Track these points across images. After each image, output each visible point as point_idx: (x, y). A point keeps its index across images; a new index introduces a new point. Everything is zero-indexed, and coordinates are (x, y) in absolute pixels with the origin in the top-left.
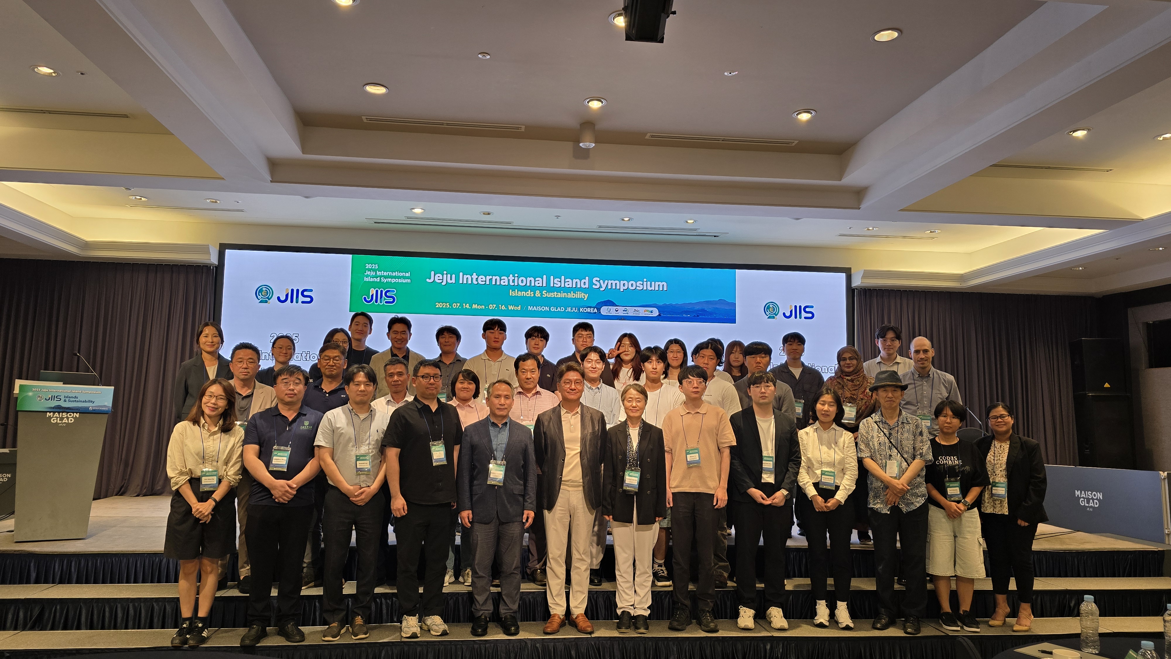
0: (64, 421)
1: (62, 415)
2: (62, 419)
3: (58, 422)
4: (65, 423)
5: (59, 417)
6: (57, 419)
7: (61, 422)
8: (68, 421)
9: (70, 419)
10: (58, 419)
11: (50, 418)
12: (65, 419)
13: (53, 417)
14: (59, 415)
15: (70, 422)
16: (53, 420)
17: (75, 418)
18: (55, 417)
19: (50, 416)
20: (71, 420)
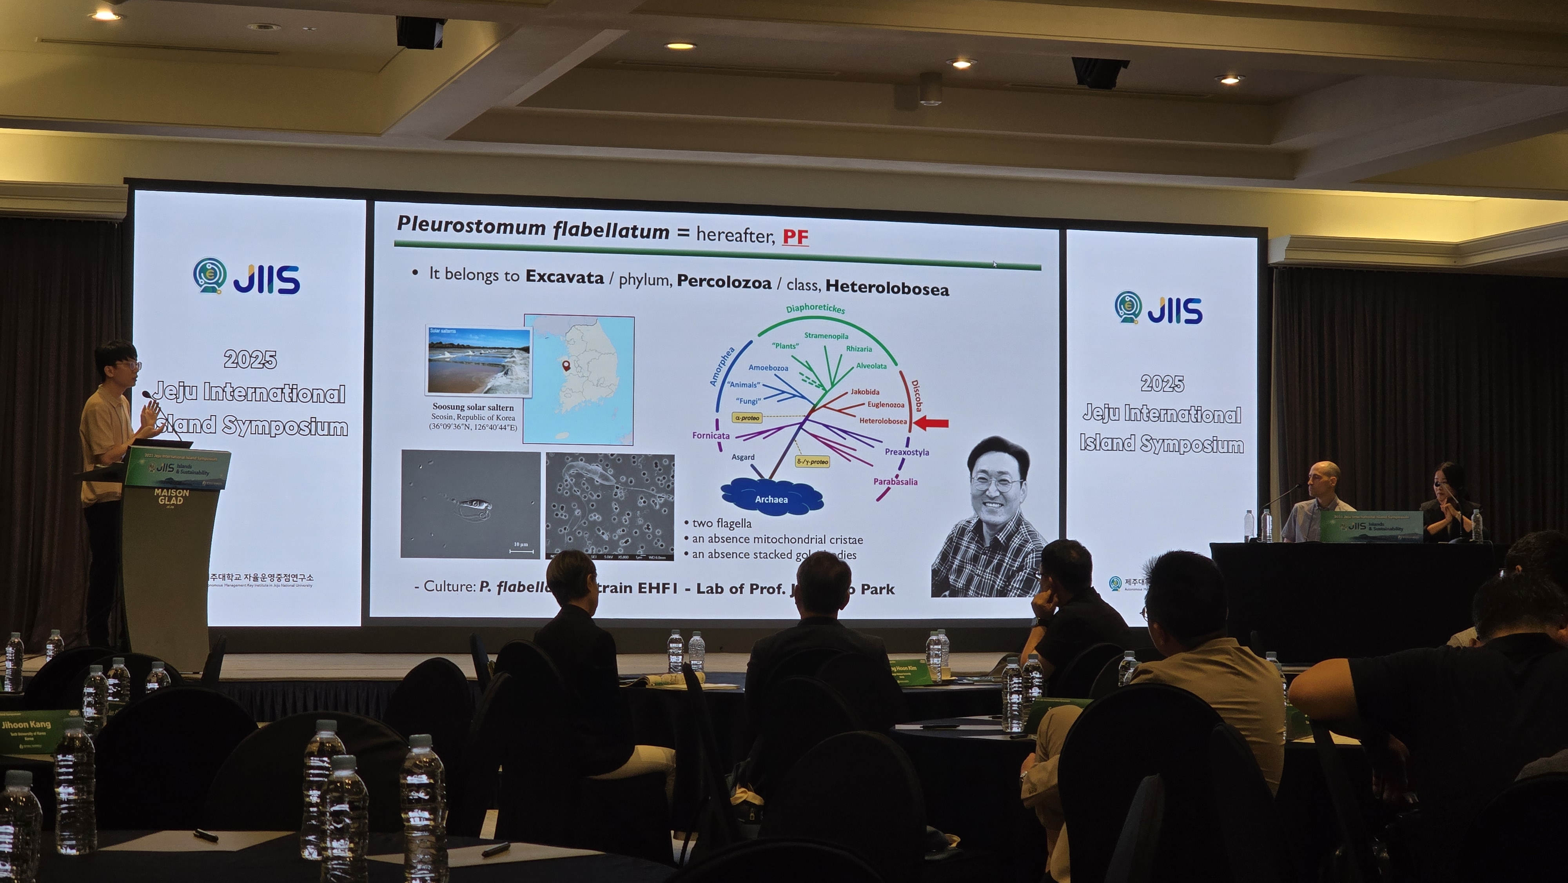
0: (173, 501)
1: (171, 493)
2: (170, 499)
3: (166, 503)
4: (173, 504)
5: (168, 496)
6: (165, 499)
7: (169, 503)
8: (177, 502)
9: (179, 498)
10: (167, 498)
11: (158, 496)
12: (174, 498)
13: (161, 496)
14: (168, 493)
16: (162, 501)
17: (184, 498)
18: (163, 496)
19: (158, 494)
20: (180, 500)
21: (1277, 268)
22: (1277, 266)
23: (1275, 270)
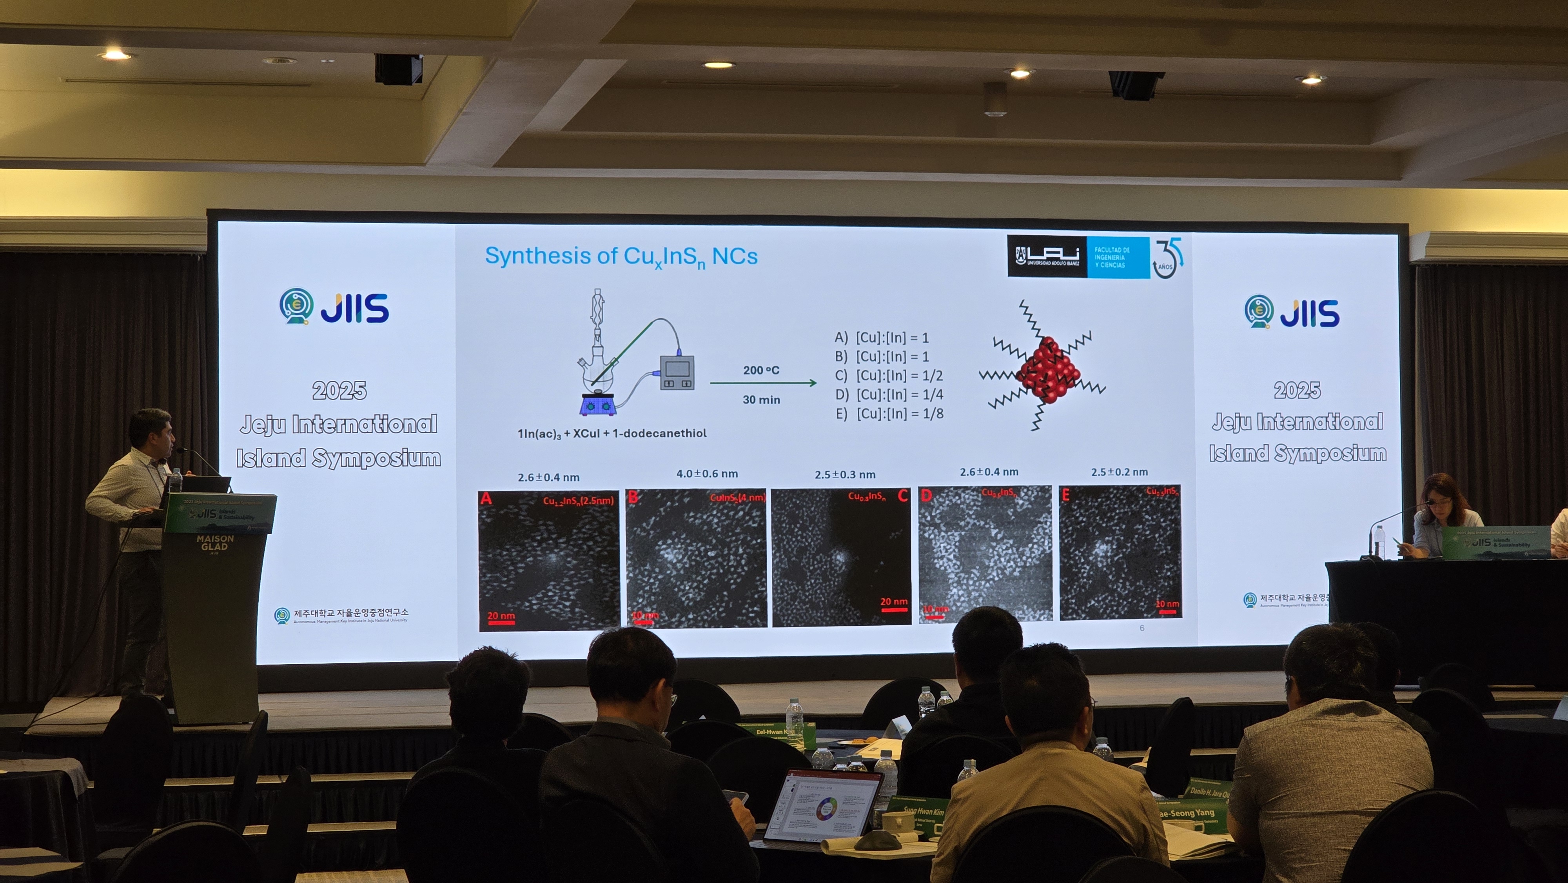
0: (218, 547)
1: (215, 539)
2: (214, 545)
3: (210, 549)
4: (217, 551)
5: (211, 542)
6: (208, 546)
7: (212, 549)
8: (221, 548)
9: (223, 544)
10: (210, 544)
11: (201, 543)
12: (218, 544)
13: (204, 542)
14: (211, 539)
15: (223, 549)
16: (204, 547)
17: (230, 543)
18: (207, 542)
19: (201, 541)
20: (225, 546)
21: (1419, 266)
22: (1419, 263)
23: (1417, 268)
